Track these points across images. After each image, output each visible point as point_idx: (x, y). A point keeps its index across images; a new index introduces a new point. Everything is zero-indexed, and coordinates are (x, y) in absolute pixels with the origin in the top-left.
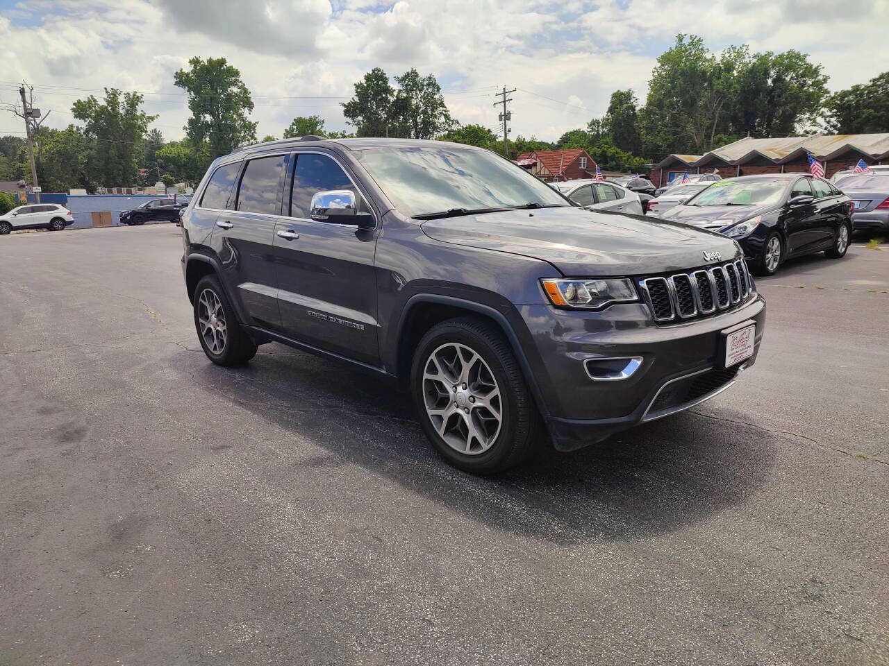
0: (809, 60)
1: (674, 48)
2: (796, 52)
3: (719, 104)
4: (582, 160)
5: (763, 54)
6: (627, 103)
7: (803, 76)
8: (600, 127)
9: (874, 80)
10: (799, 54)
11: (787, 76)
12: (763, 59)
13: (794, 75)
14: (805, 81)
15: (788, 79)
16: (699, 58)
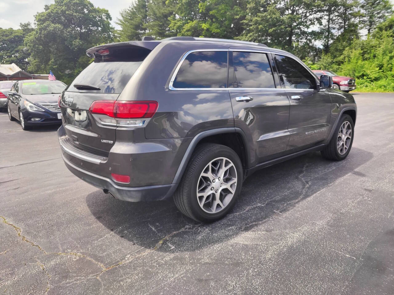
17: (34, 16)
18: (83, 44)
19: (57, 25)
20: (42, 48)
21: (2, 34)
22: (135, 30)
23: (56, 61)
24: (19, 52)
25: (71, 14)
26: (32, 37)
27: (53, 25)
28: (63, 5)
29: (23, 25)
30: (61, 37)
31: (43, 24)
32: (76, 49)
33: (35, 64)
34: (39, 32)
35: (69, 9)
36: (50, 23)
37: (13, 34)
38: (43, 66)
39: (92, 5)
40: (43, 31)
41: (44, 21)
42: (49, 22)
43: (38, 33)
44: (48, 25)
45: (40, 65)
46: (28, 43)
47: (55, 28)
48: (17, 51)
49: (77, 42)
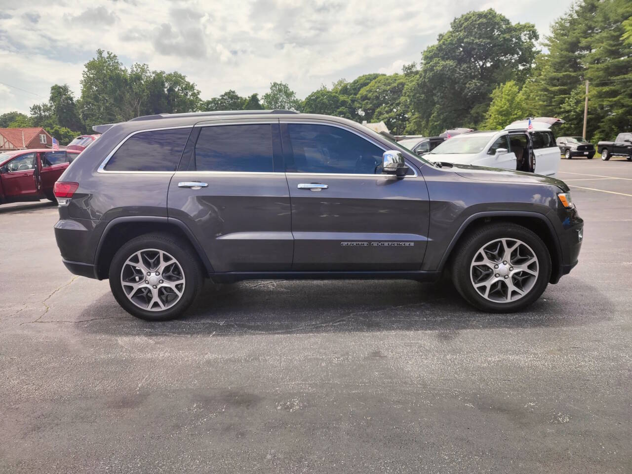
0: (187, 79)
1: (96, 59)
2: (179, 74)
3: (139, 102)
4: (42, 137)
5: (159, 72)
6: (65, 95)
7: (186, 89)
8: (42, 111)
9: (222, 96)
10: (181, 75)
11: (176, 88)
12: (159, 75)
13: (180, 88)
14: (187, 93)
15: (176, 90)
16: (116, 69)
17: (422, 53)
18: (482, 85)
19: (448, 62)
20: (424, 98)
21: (384, 83)
22: (567, 53)
23: (439, 115)
24: (400, 105)
25: (471, 41)
26: (414, 83)
27: (442, 63)
28: (462, 30)
29: (406, 68)
30: (451, 79)
31: (429, 63)
32: (470, 94)
33: (415, 120)
34: (423, 75)
35: (470, 33)
36: (439, 60)
37: (398, 82)
38: (423, 123)
39: (507, 22)
40: (428, 74)
41: (431, 58)
42: (437, 59)
43: (422, 78)
44: (436, 63)
45: (420, 121)
46: (407, 93)
47: (444, 67)
48: (398, 104)
49: (474, 84)
